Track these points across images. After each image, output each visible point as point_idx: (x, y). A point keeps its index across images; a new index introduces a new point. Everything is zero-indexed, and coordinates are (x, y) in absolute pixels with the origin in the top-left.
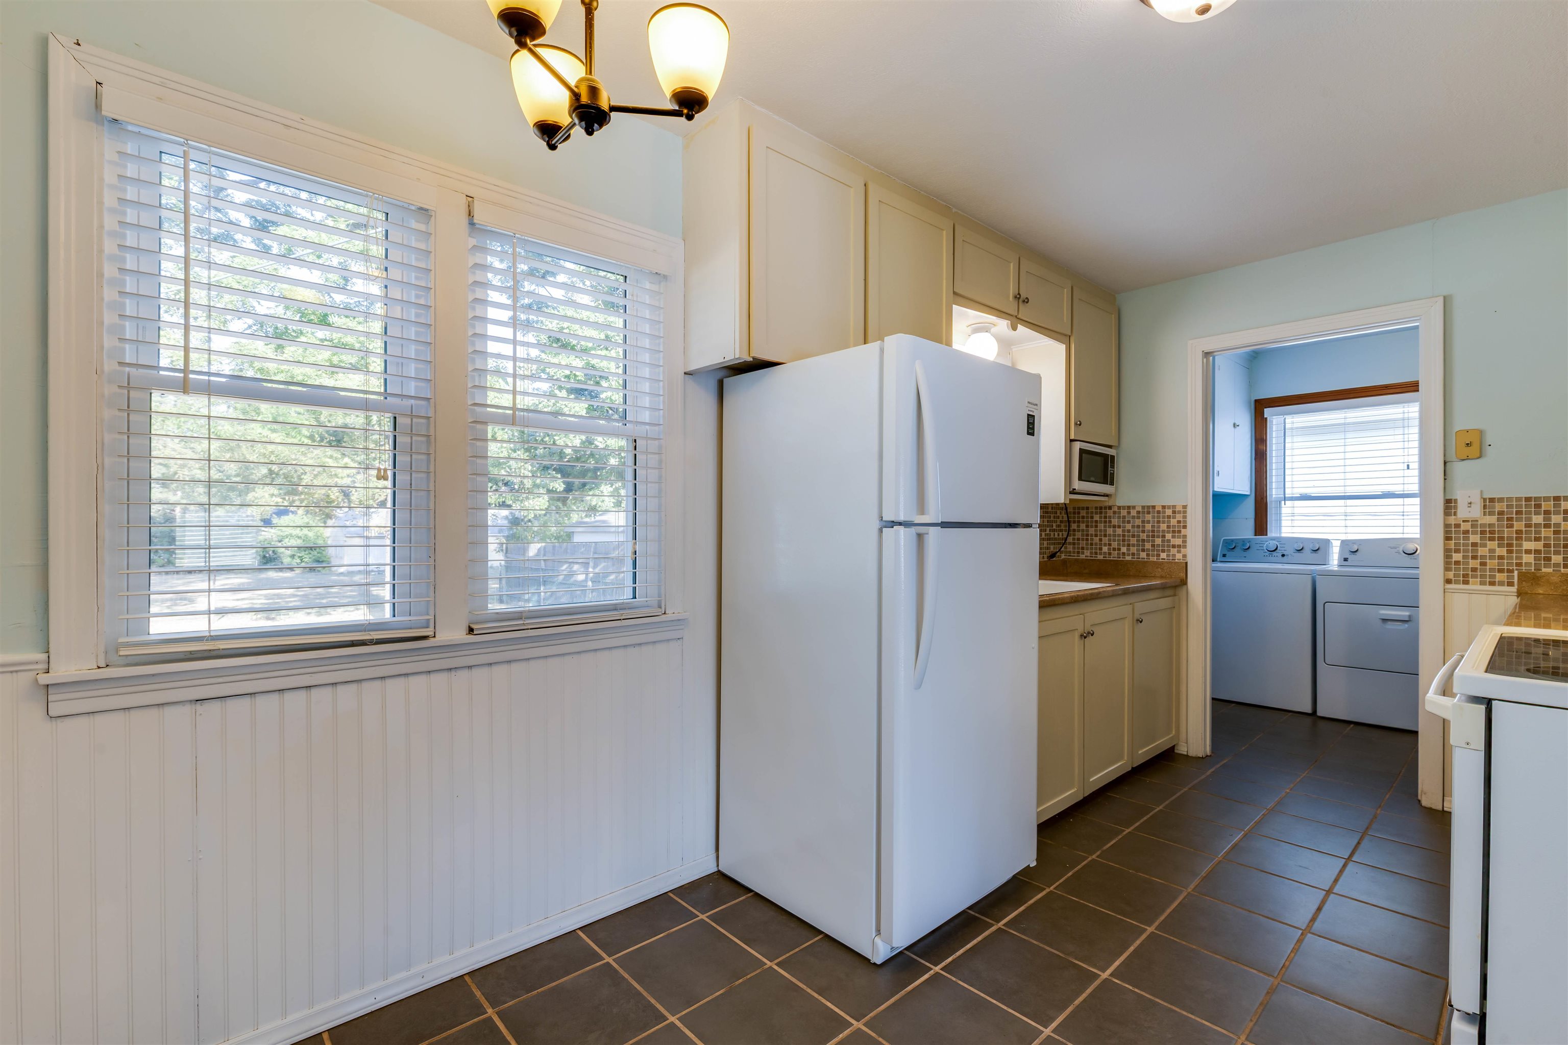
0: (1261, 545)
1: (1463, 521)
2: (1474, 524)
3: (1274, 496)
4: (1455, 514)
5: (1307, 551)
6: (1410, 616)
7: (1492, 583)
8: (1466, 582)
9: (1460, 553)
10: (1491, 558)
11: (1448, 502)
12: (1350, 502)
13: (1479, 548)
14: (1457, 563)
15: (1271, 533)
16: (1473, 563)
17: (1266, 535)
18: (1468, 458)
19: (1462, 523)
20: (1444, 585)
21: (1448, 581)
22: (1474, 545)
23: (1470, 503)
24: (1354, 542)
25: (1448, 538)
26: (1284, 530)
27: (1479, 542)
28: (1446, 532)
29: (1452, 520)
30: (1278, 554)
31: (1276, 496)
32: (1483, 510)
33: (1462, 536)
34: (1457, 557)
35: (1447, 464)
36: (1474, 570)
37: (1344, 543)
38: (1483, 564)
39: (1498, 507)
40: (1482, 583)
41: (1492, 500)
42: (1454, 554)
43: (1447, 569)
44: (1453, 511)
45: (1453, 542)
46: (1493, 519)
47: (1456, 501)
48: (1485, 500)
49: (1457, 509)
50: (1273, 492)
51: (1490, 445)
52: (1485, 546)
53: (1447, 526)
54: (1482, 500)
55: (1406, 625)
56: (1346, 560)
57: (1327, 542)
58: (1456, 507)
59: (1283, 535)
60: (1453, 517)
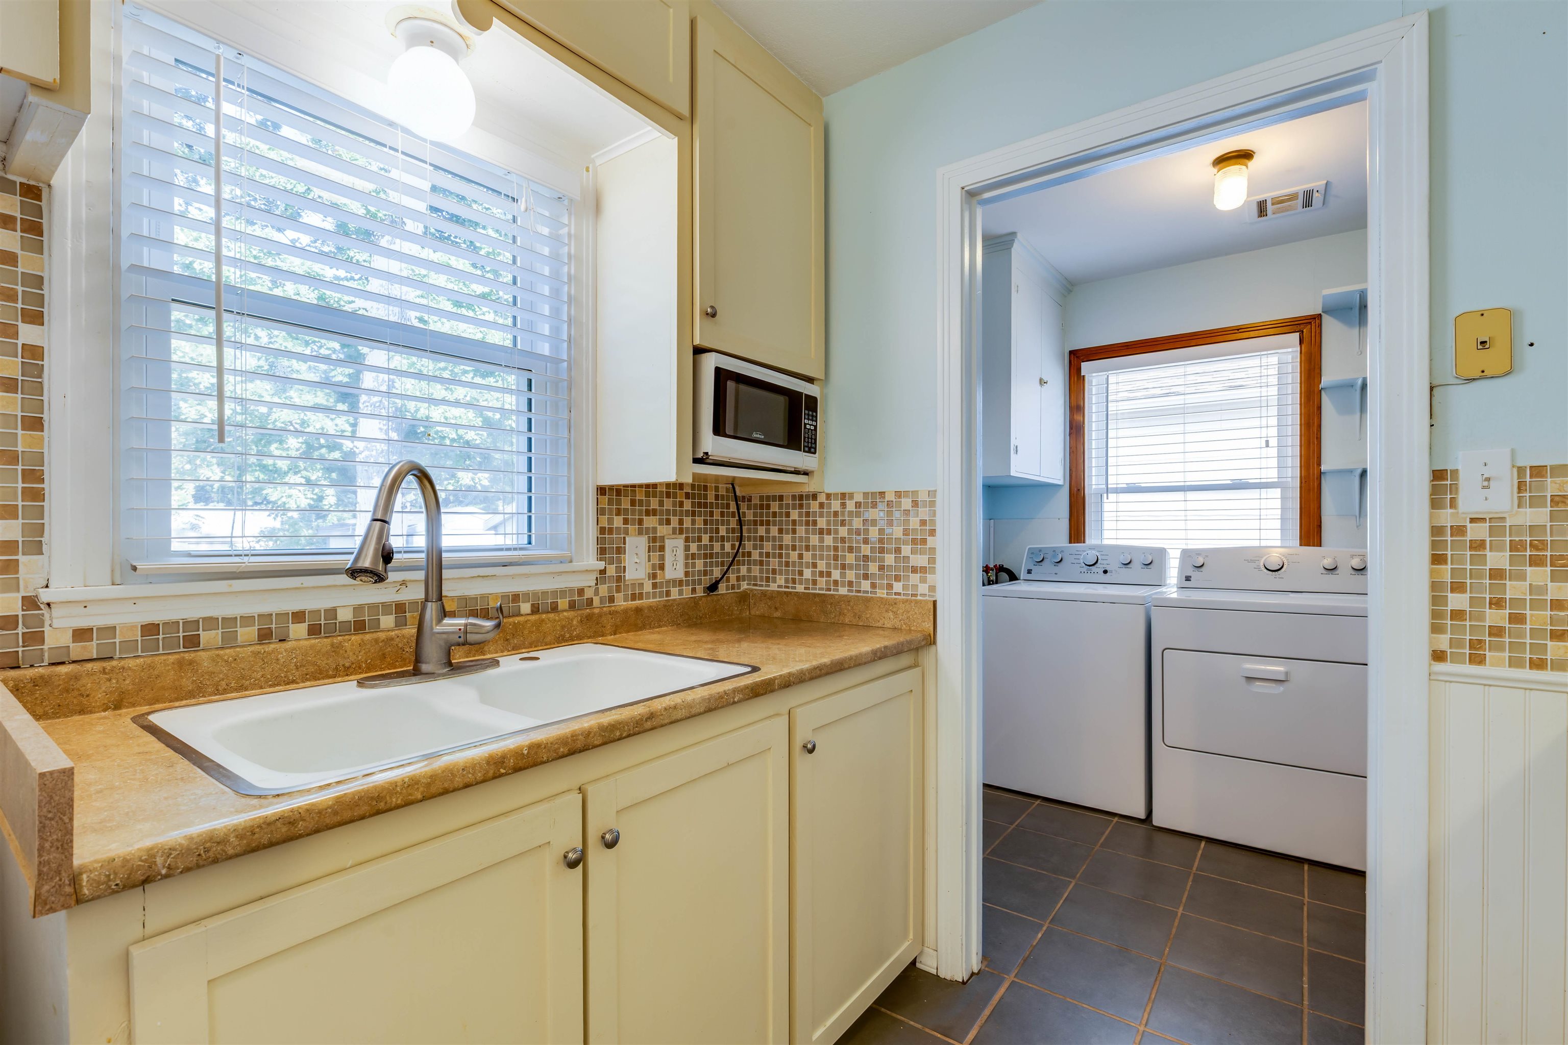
0: (1077, 557)
1: (1473, 520)
2: (1496, 524)
3: (1094, 487)
4: (1453, 503)
5: (1136, 565)
6: (1287, 673)
7: (1538, 665)
8: (1477, 659)
9: (1464, 592)
10: (1536, 605)
11: (1438, 475)
12: (1191, 495)
13: (1508, 583)
14: (1457, 615)
15: (1091, 539)
16: (1495, 617)
17: (1084, 542)
18: (1483, 376)
19: (1469, 525)
20: (1430, 665)
21: (1438, 656)
22: (1496, 574)
23: (1488, 479)
24: (1198, 552)
25: (1437, 559)
26: (1106, 534)
27: (1508, 568)
28: (1434, 545)
29: (1446, 518)
30: (1099, 569)
31: (1097, 487)
32: (1516, 495)
33: (1469, 553)
34: (1457, 601)
35: (1435, 389)
36: (1496, 631)
37: (1186, 554)
38: (1518, 619)
39: (1551, 486)
40: (1514, 663)
41: (1538, 471)
42: (1450, 595)
43: (1436, 629)
44: (1449, 497)
45: (1449, 566)
46: (1540, 516)
47: (1455, 472)
48: (1521, 471)
49: (1457, 493)
50: (1093, 482)
51: (1532, 345)
52: (1522, 577)
53: (1436, 531)
54: (1515, 471)
55: (1282, 689)
56: (1188, 579)
57: (1162, 552)
58: (1454, 488)
59: (1106, 542)
60: (1449, 511)
